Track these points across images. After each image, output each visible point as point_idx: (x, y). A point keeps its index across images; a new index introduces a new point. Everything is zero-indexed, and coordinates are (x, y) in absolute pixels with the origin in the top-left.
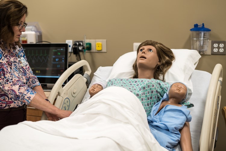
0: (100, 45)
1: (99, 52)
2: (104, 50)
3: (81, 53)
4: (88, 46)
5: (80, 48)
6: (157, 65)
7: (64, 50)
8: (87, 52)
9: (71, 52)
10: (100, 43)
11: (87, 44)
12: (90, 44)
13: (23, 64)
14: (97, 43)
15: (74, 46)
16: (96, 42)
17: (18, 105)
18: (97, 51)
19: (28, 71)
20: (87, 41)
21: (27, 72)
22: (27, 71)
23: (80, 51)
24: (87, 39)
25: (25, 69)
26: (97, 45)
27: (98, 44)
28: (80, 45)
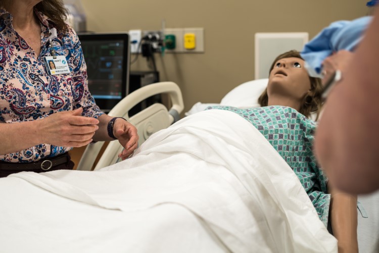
0: (192, 39)
1: (191, 51)
2: (200, 48)
3: (156, 55)
4: (169, 40)
5: (155, 45)
6: (307, 93)
7: (122, 46)
8: (167, 53)
9: (137, 54)
10: (192, 35)
11: (167, 37)
12: (173, 38)
13: (57, 70)
14: (186, 35)
15: (143, 42)
16: (184, 32)
17: (15, 157)
18: (186, 51)
19: (65, 85)
20: (168, 31)
21: (62, 87)
22: (61, 84)
23: (154, 50)
24: (167, 27)
25: (59, 81)
26: (186, 39)
27: (188, 37)
28: (154, 39)
